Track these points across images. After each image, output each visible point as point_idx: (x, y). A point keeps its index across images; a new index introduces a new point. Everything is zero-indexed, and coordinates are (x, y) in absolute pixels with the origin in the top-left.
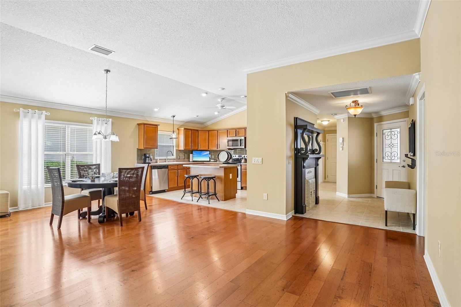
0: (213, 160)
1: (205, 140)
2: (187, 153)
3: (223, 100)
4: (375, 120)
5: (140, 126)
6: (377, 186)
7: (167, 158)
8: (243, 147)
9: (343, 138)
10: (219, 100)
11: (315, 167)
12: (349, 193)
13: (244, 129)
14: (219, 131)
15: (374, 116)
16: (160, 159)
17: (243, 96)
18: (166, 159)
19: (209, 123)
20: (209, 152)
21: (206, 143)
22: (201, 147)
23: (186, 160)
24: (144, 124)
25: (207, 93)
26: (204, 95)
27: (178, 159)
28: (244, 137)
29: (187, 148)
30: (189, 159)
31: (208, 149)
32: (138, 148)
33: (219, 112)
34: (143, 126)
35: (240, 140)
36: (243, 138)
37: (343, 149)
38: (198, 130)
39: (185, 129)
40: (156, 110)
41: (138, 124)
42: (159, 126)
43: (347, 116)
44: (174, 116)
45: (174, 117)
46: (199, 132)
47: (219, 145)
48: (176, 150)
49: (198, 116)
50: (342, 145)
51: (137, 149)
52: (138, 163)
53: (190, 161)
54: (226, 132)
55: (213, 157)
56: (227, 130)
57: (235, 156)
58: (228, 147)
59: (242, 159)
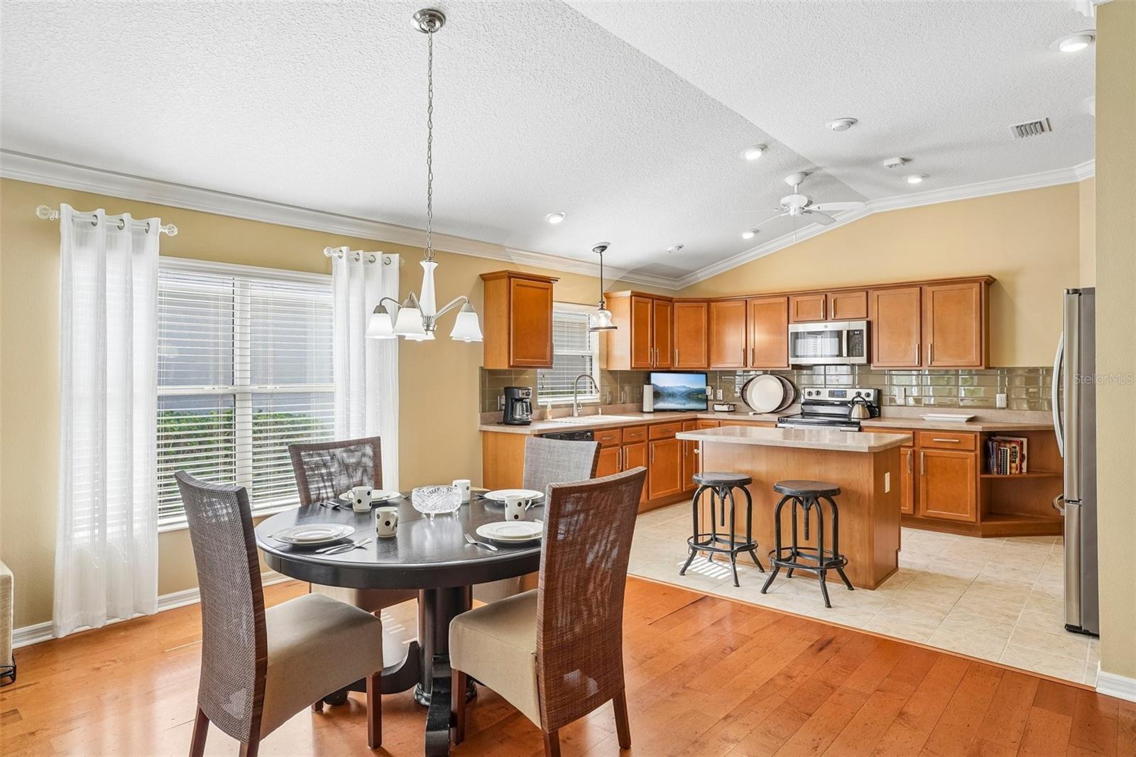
0: (725, 408)
1: (698, 332)
2: (630, 382)
3: (807, 181)
5: (491, 283)
7: (576, 400)
8: (863, 360)
10: (792, 180)
13: (865, 293)
14: (752, 303)
16: (554, 407)
17: (897, 161)
18: (572, 406)
19: (702, 276)
20: (704, 376)
21: (699, 344)
22: (681, 359)
23: (630, 406)
24: (511, 276)
25: (764, 148)
26: (754, 155)
27: (609, 405)
28: (865, 323)
29: (642, 364)
30: (641, 401)
31: (709, 365)
32: (483, 365)
33: (756, 232)
34: (504, 282)
35: (848, 332)
36: (862, 325)
38: (670, 300)
39: (635, 295)
40: (555, 220)
41: (485, 278)
42: (555, 285)
44: (603, 248)
45: (603, 250)
46: (676, 305)
47: (753, 350)
48: (602, 371)
49: (680, 247)
51: (482, 369)
52: (484, 422)
53: (645, 409)
54: (781, 303)
55: (720, 394)
56: (788, 296)
57: (818, 393)
58: (793, 361)
59: (853, 403)
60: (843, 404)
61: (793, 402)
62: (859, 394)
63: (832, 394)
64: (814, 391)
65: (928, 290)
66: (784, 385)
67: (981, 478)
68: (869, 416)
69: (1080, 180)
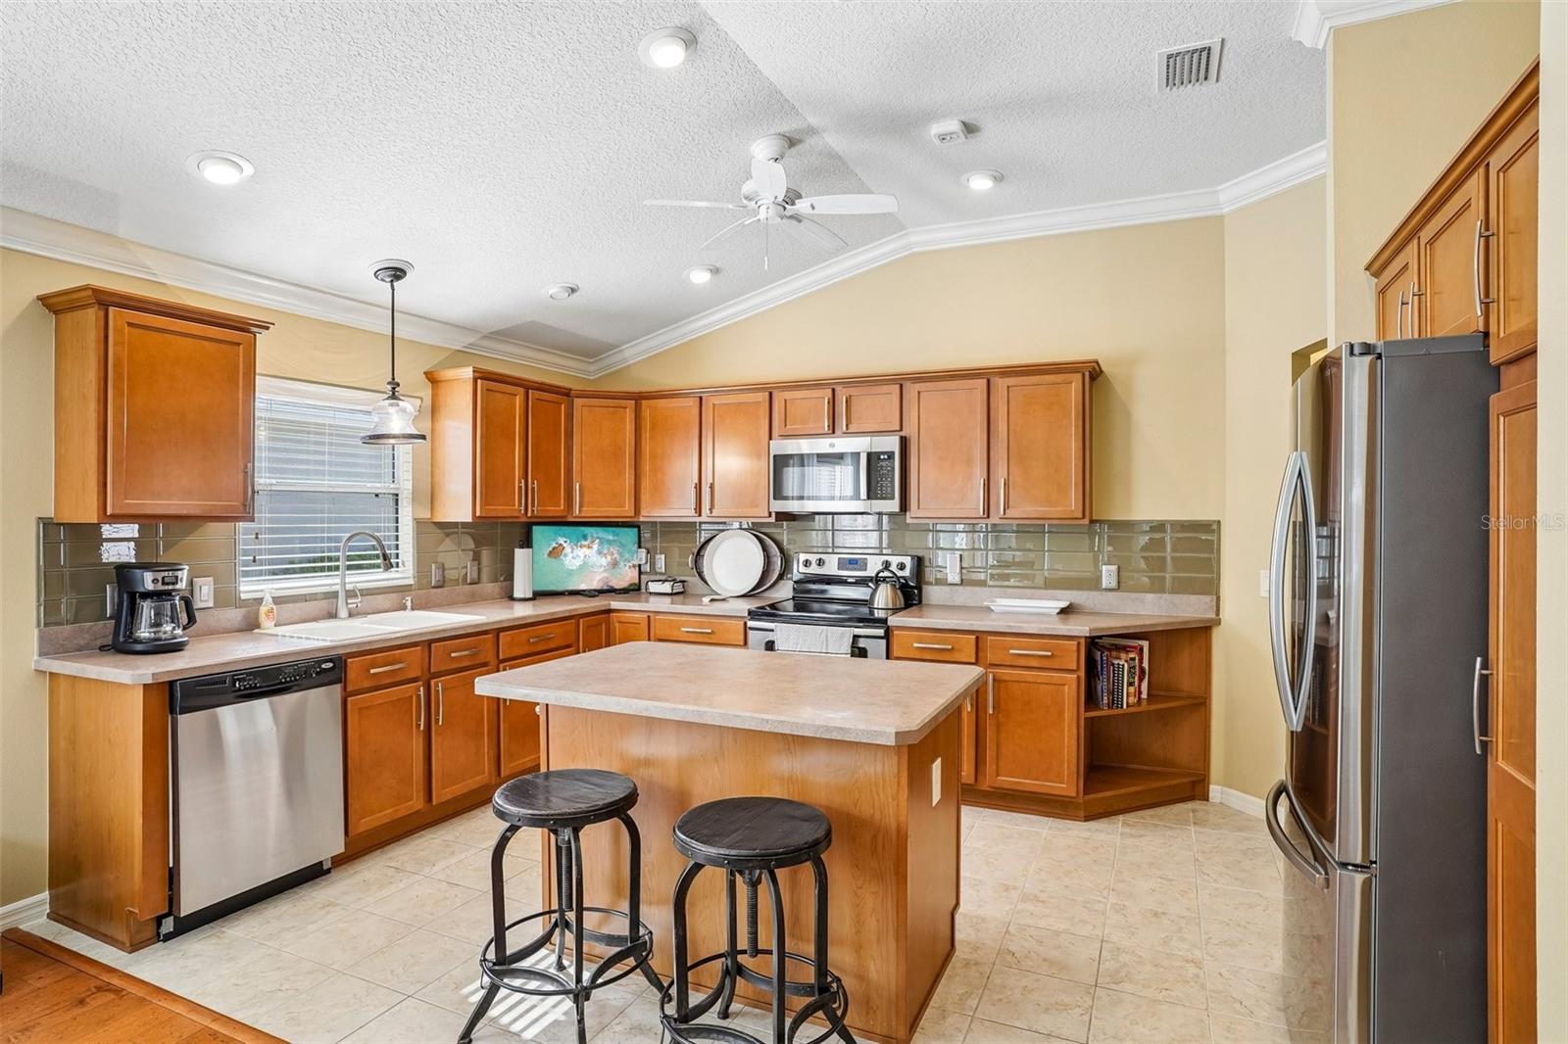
0: (666, 588)
1: (617, 454)
2: (491, 543)
3: (791, 156)
5: (68, 318)
7: (344, 584)
8: (893, 505)
10: (763, 150)
13: (897, 387)
14: (708, 401)
16: (277, 601)
17: (952, 125)
18: (334, 595)
20: (636, 530)
21: (621, 473)
22: (586, 500)
23: (489, 587)
24: (104, 300)
25: (690, 39)
26: (668, 55)
27: (430, 590)
28: (897, 439)
29: (499, 510)
30: (510, 577)
31: (637, 511)
32: (49, 512)
33: (715, 271)
34: (92, 315)
35: (869, 455)
36: (892, 444)
38: (566, 393)
39: (481, 376)
40: (218, 175)
41: (56, 305)
42: (262, 338)
44: (397, 273)
45: (398, 278)
46: (578, 402)
47: (712, 487)
48: (419, 523)
49: (573, 290)
51: (48, 526)
52: (49, 648)
53: (517, 594)
54: (758, 403)
55: (661, 560)
56: (770, 391)
57: (820, 562)
58: (779, 506)
59: (877, 580)
60: (862, 582)
61: (781, 577)
62: (887, 565)
63: (842, 564)
64: (813, 558)
65: (1001, 384)
66: (765, 548)
67: (1086, 719)
68: (903, 606)
69: (1225, 211)
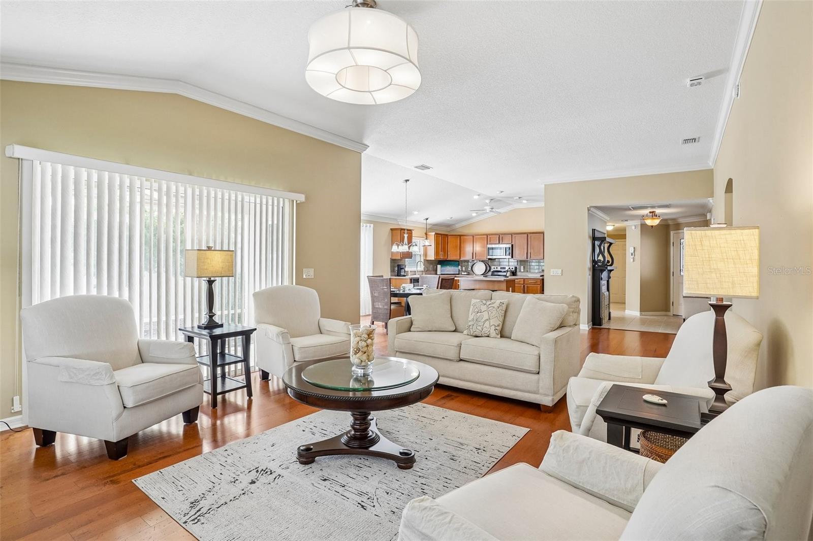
0: (466, 273)
1: (456, 247)
2: (432, 264)
3: (492, 201)
4: (671, 227)
5: (394, 232)
6: (673, 302)
7: (417, 269)
8: (510, 257)
9: (634, 248)
10: (488, 201)
11: (607, 279)
12: (642, 310)
13: (511, 235)
14: (475, 237)
15: (670, 223)
16: (411, 272)
17: (518, 198)
18: (415, 271)
19: (458, 226)
20: (458, 262)
21: (457, 250)
22: (450, 256)
23: (433, 272)
24: (401, 229)
25: (479, 195)
26: (476, 197)
27: (426, 271)
28: (511, 245)
29: (438, 257)
30: (436, 271)
31: (460, 258)
32: (391, 257)
33: (477, 213)
34: (399, 231)
35: (506, 248)
36: (510, 246)
37: (634, 261)
38: (447, 235)
39: (436, 234)
40: (416, 213)
41: (392, 229)
42: (414, 231)
43: (640, 223)
44: (427, 219)
46: (449, 237)
47: (476, 254)
48: (424, 260)
49: (451, 218)
50: (633, 256)
51: (391, 259)
52: (391, 276)
53: (438, 274)
54: (484, 238)
55: (464, 268)
56: (487, 235)
57: (497, 268)
58: (489, 257)
59: (507, 271)
60: (505, 272)
61: (489, 271)
62: (509, 268)
63: (501, 268)
64: (495, 267)
65: (529, 235)
66: (486, 265)
68: (512, 275)
